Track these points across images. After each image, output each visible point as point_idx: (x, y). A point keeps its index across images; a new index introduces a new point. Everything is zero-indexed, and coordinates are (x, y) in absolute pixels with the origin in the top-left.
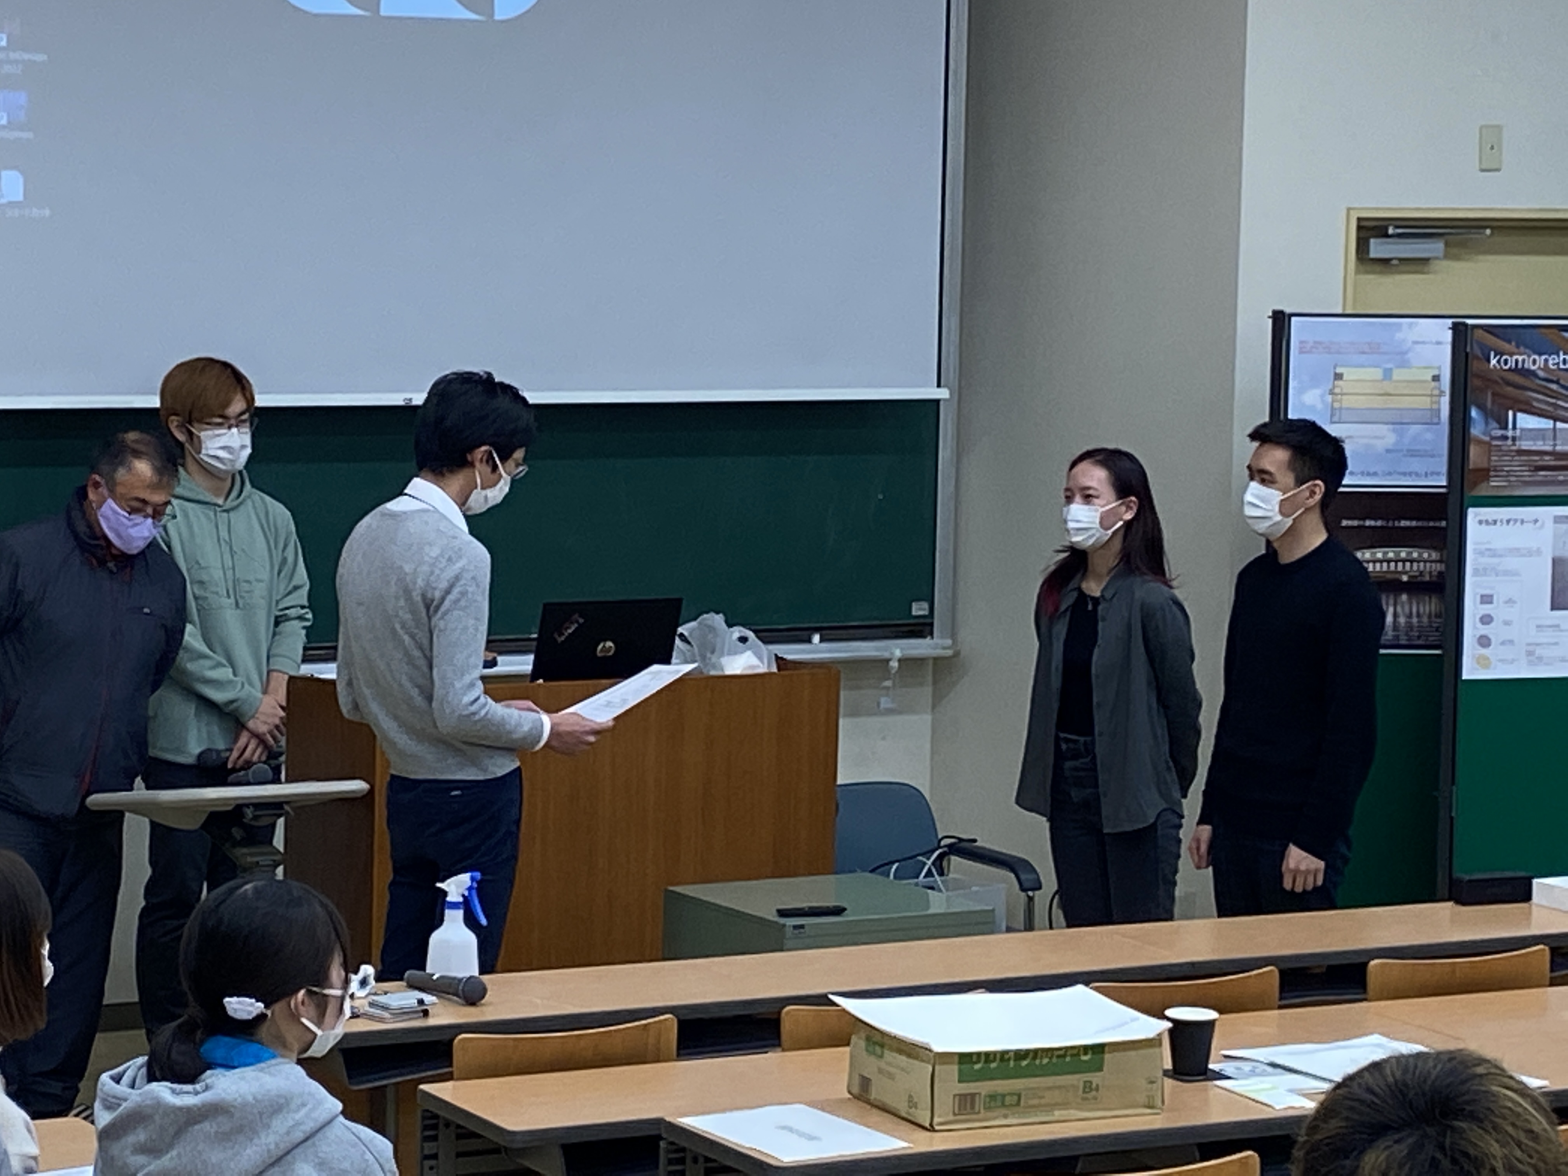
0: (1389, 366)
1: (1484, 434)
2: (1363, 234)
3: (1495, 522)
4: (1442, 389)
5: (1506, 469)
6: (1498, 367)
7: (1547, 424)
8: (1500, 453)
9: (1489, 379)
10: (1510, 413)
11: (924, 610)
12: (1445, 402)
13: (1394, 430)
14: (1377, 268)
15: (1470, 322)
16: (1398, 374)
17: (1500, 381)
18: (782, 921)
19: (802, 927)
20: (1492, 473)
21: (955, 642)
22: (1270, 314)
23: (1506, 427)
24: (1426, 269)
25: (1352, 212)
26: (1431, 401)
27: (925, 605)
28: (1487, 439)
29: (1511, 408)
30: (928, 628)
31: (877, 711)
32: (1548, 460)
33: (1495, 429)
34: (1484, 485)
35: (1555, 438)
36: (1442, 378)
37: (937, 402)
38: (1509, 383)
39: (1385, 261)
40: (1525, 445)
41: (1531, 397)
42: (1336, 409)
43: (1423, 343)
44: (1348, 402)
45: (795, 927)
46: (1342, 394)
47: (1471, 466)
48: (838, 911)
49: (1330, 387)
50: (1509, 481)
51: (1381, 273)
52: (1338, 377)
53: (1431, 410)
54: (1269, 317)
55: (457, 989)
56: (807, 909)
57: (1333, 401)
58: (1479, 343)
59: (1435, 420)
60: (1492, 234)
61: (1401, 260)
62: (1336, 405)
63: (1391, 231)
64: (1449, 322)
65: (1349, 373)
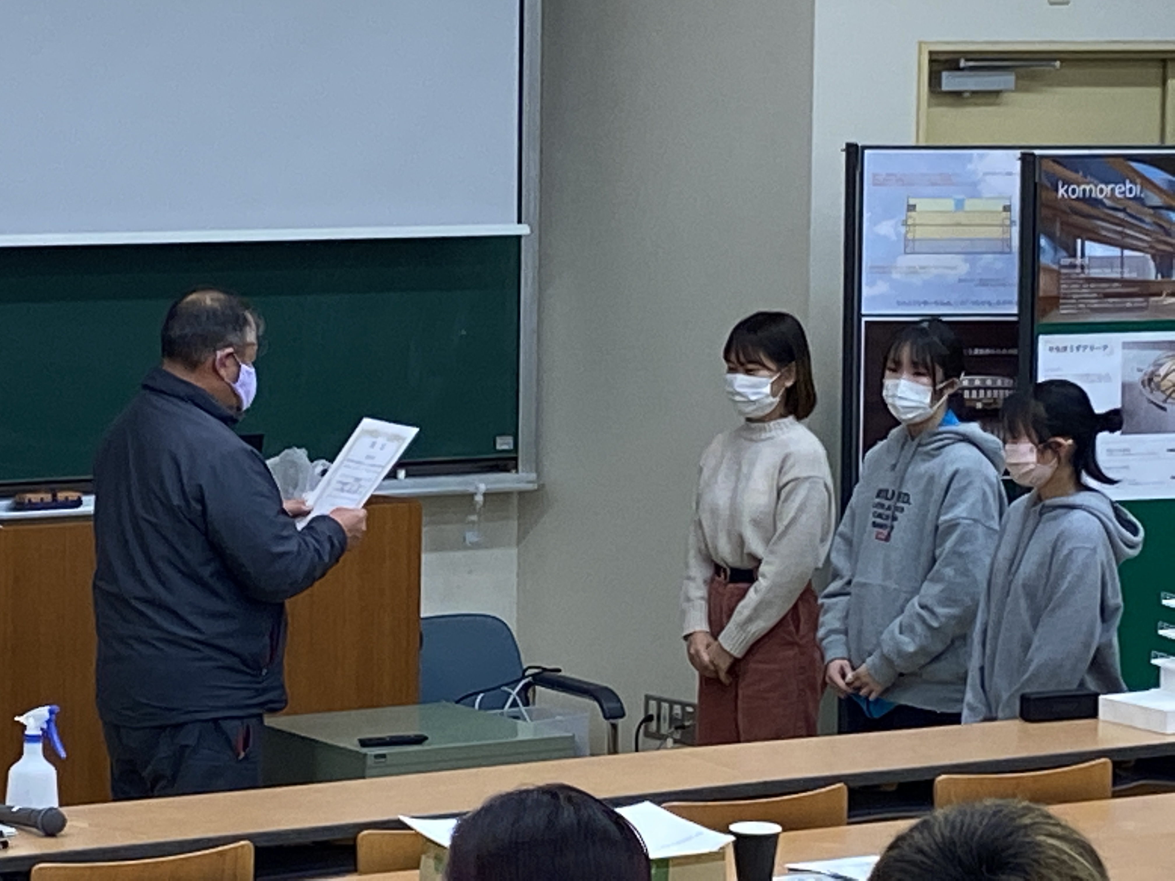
0: (961, 197)
1: (1054, 263)
2: (936, 67)
3: (1065, 349)
4: (1013, 219)
5: (1075, 296)
6: (1066, 196)
7: (1116, 252)
8: (1069, 281)
9: (1056, 207)
10: (1079, 241)
11: (507, 444)
12: (1015, 231)
13: (966, 261)
14: (949, 100)
15: (1037, 152)
16: (970, 204)
17: (1068, 211)
18: (365, 750)
19: (383, 756)
20: (1061, 301)
21: (539, 476)
22: (844, 147)
23: (1074, 256)
24: (998, 101)
25: (923, 46)
26: (1003, 231)
27: (510, 440)
28: (1055, 267)
29: (1079, 237)
30: (512, 463)
31: (462, 545)
32: (1116, 288)
33: (1065, 257)
34: (1053, 313)
35: (1122, 266)
36: (1012, 207)
37: (519, 238)
38: (1076, 212)
39: (957, 94)
40: (1095, 273)
41: (1098, 226)
42: (909, 240)
43: (994, 174)
44: (920, 233)
45: (377, 756)
46: (914, 225)
47: (1041, 294)
48: (420, 740)
49: (904, 218)
50: (1080, 309)
51: (952, 105)
52: (912, 208)
53: (1003, 240)
54: (842, 150)
55: (36, 822)
56: (388, 739)
57: (907, 232)
58: (1047, 173)
59: (1007, 250)
60: (1061, 66)
61: (974, 93)
62: (910, 236)
63: (962, 64)
64: (1018, 153)
65: (922, 204)
